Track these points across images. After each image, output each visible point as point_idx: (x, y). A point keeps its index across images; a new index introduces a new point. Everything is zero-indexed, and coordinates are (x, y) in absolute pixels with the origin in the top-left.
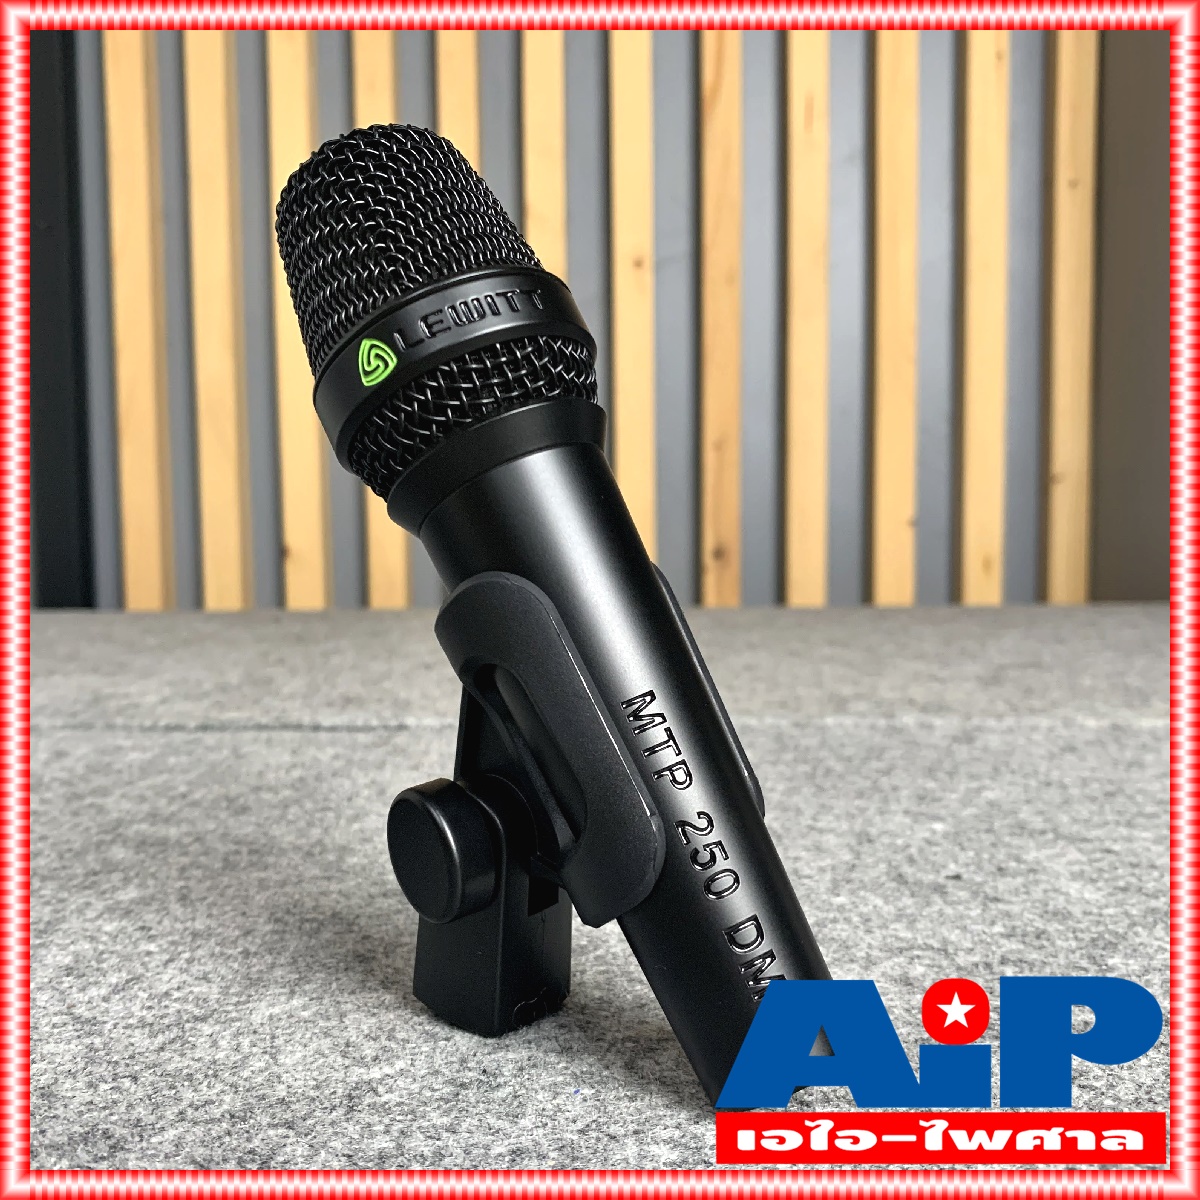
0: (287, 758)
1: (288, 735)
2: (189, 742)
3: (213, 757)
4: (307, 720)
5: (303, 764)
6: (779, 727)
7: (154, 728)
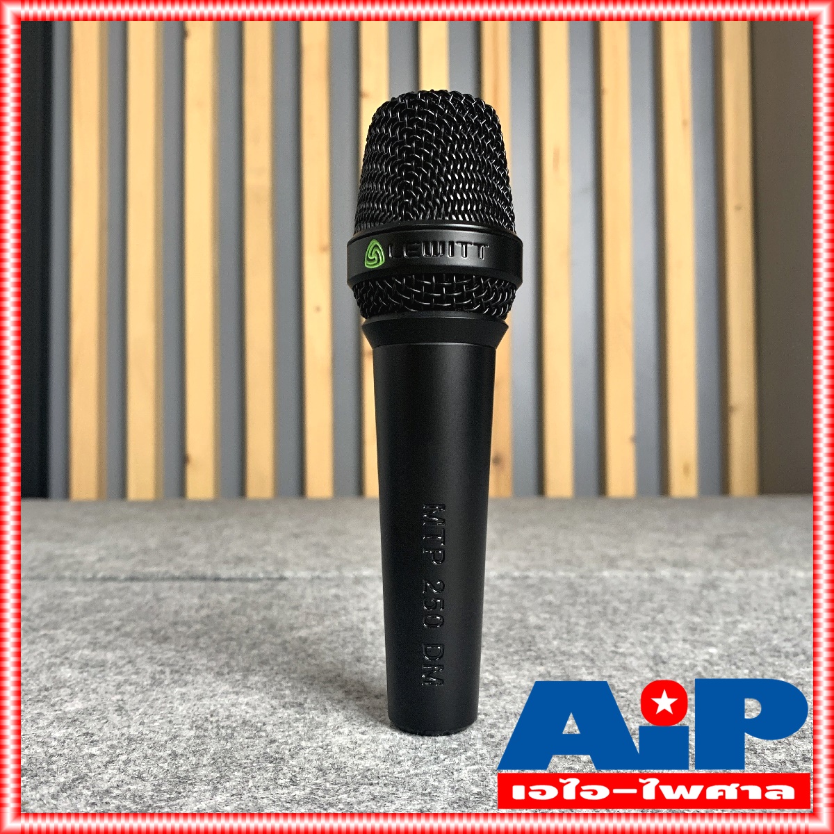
0: (196, 601)
1: (196, 584)
2: (120, 590)
3: (138, 600)
4: (209, 573)
5: (208, 606)
6: (569, 578)
7: (93, 579)
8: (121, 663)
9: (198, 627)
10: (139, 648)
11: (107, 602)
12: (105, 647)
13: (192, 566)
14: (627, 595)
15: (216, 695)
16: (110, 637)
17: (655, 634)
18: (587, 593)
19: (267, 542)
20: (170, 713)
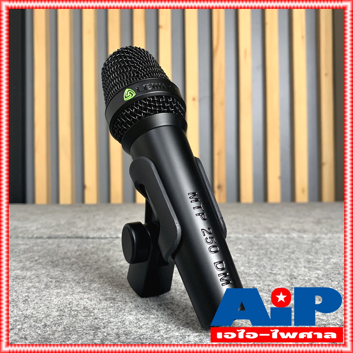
0: (76, 248)
1: (77, 240)
2: (42, 242)
3: (50, 247)
4: (84, 235)
5: (81, 250)
6: (250, 238)
7: (32, 238)
8: (33, 277)
9: (73, 260)
10: (43, 270)
11: (35, 248)
12: (27, 270)
13: (77, 232)
14: (277, 246)
15: (74, 293)
16: (32, 265)
17: (290, 264)
18: (258, 244)
19: (114, 221)
20: (49, 303)
